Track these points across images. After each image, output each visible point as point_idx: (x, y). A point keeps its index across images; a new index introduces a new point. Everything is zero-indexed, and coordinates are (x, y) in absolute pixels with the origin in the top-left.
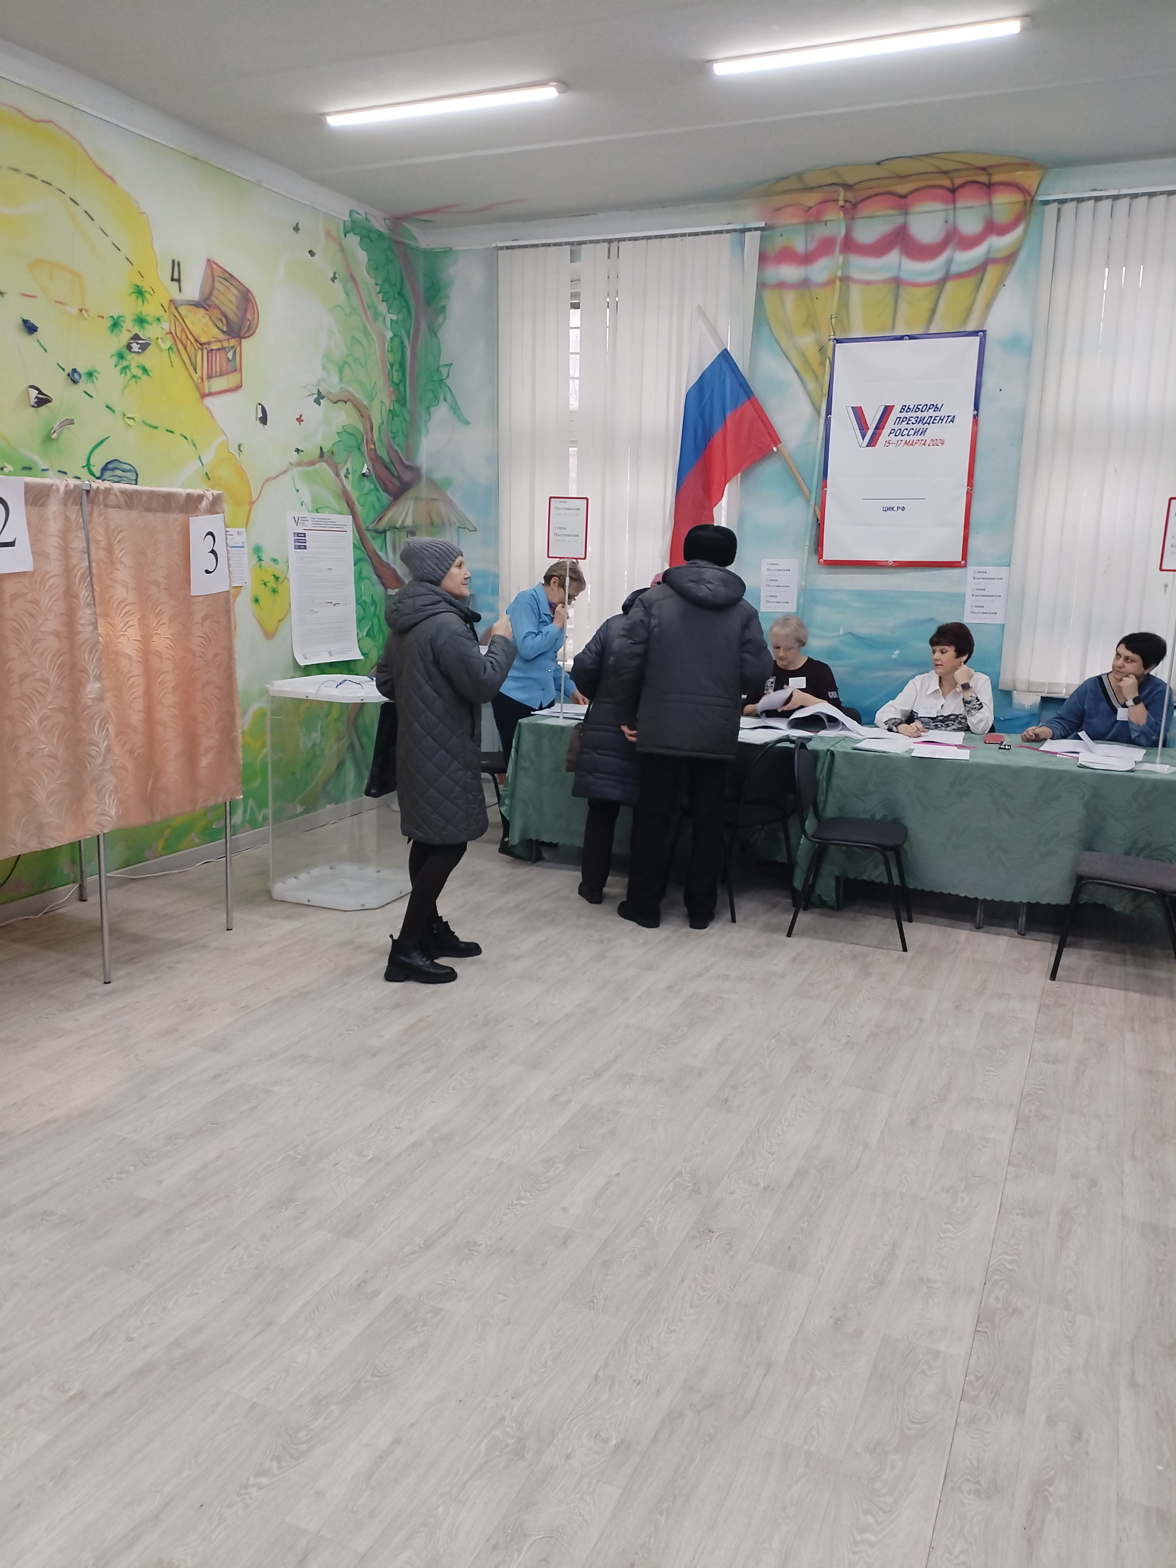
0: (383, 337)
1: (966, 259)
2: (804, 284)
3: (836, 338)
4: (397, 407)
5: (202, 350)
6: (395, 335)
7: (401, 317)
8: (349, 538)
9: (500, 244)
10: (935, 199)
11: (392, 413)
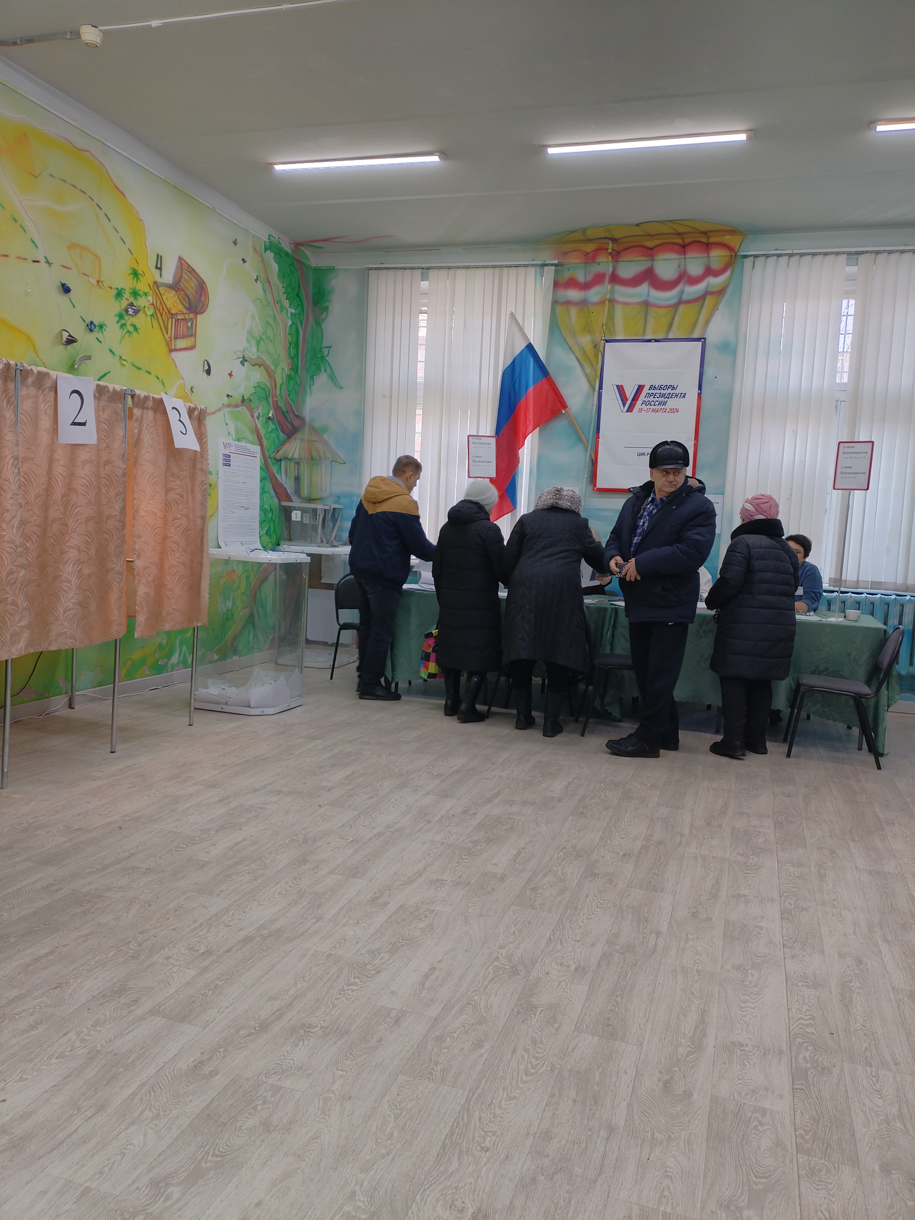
0: (286, 323)
1: (692, 291)
2: (584, 303)
3: (606, 339)
4: (292, 374)
5: (172, 318)
6: (293, 323)
7: (297, 311)
8: (257, 462)
9: (371, 266)
10: (672, 251)
11: (289, 377)
